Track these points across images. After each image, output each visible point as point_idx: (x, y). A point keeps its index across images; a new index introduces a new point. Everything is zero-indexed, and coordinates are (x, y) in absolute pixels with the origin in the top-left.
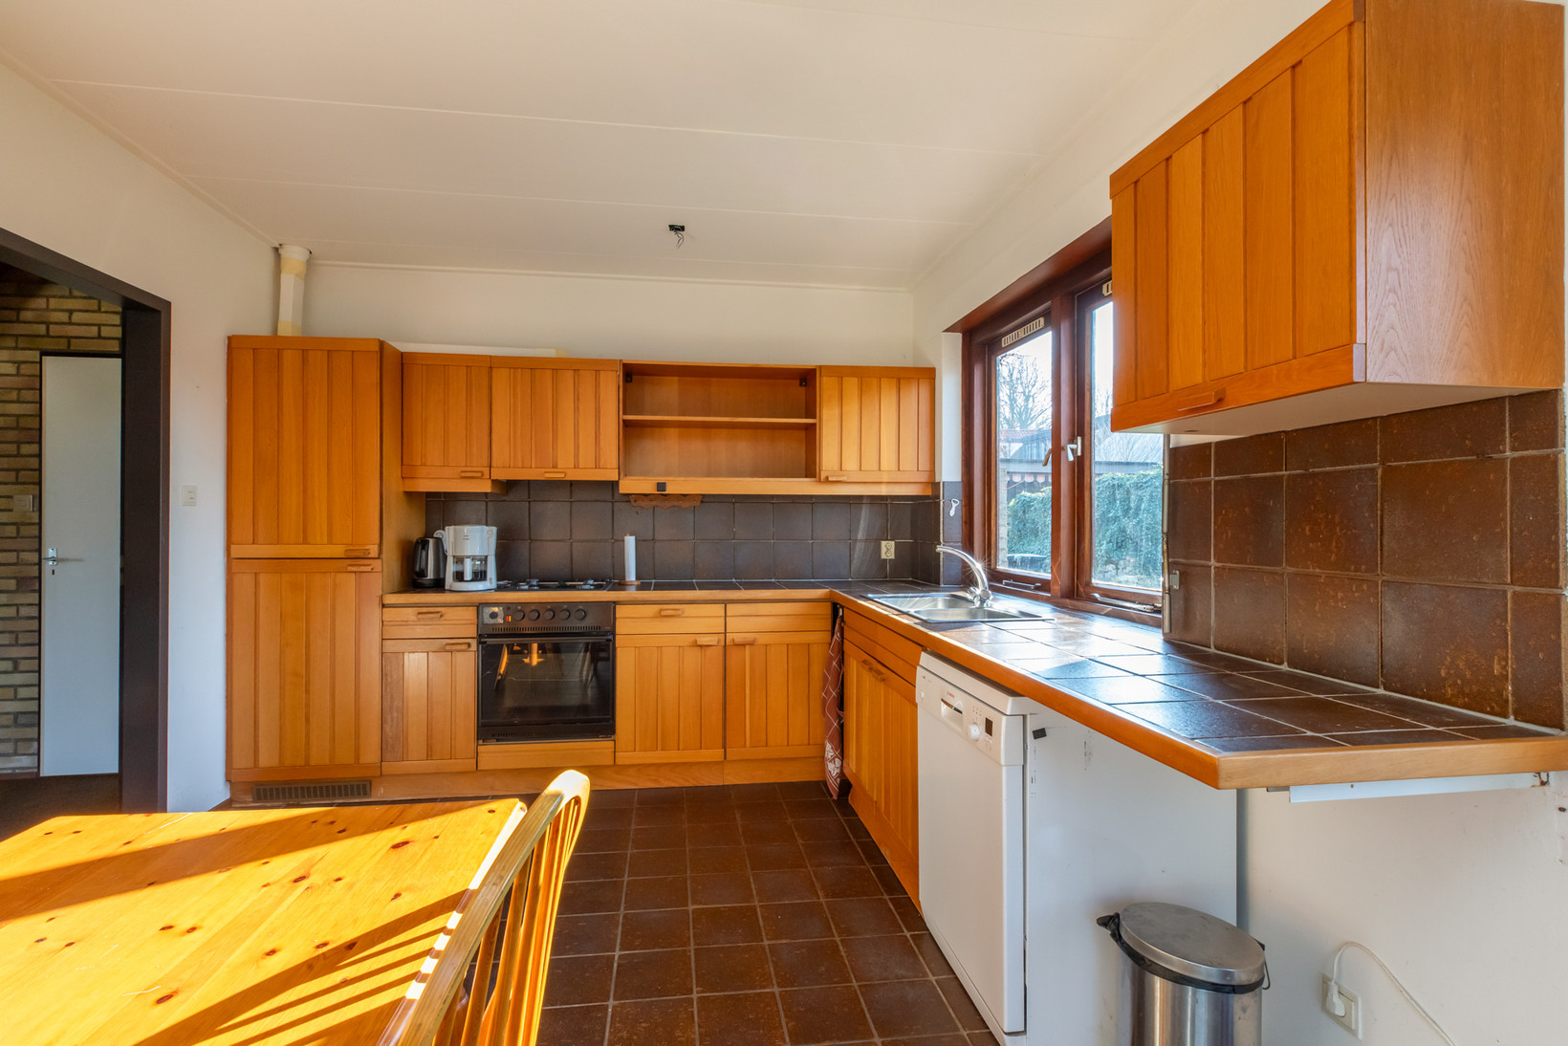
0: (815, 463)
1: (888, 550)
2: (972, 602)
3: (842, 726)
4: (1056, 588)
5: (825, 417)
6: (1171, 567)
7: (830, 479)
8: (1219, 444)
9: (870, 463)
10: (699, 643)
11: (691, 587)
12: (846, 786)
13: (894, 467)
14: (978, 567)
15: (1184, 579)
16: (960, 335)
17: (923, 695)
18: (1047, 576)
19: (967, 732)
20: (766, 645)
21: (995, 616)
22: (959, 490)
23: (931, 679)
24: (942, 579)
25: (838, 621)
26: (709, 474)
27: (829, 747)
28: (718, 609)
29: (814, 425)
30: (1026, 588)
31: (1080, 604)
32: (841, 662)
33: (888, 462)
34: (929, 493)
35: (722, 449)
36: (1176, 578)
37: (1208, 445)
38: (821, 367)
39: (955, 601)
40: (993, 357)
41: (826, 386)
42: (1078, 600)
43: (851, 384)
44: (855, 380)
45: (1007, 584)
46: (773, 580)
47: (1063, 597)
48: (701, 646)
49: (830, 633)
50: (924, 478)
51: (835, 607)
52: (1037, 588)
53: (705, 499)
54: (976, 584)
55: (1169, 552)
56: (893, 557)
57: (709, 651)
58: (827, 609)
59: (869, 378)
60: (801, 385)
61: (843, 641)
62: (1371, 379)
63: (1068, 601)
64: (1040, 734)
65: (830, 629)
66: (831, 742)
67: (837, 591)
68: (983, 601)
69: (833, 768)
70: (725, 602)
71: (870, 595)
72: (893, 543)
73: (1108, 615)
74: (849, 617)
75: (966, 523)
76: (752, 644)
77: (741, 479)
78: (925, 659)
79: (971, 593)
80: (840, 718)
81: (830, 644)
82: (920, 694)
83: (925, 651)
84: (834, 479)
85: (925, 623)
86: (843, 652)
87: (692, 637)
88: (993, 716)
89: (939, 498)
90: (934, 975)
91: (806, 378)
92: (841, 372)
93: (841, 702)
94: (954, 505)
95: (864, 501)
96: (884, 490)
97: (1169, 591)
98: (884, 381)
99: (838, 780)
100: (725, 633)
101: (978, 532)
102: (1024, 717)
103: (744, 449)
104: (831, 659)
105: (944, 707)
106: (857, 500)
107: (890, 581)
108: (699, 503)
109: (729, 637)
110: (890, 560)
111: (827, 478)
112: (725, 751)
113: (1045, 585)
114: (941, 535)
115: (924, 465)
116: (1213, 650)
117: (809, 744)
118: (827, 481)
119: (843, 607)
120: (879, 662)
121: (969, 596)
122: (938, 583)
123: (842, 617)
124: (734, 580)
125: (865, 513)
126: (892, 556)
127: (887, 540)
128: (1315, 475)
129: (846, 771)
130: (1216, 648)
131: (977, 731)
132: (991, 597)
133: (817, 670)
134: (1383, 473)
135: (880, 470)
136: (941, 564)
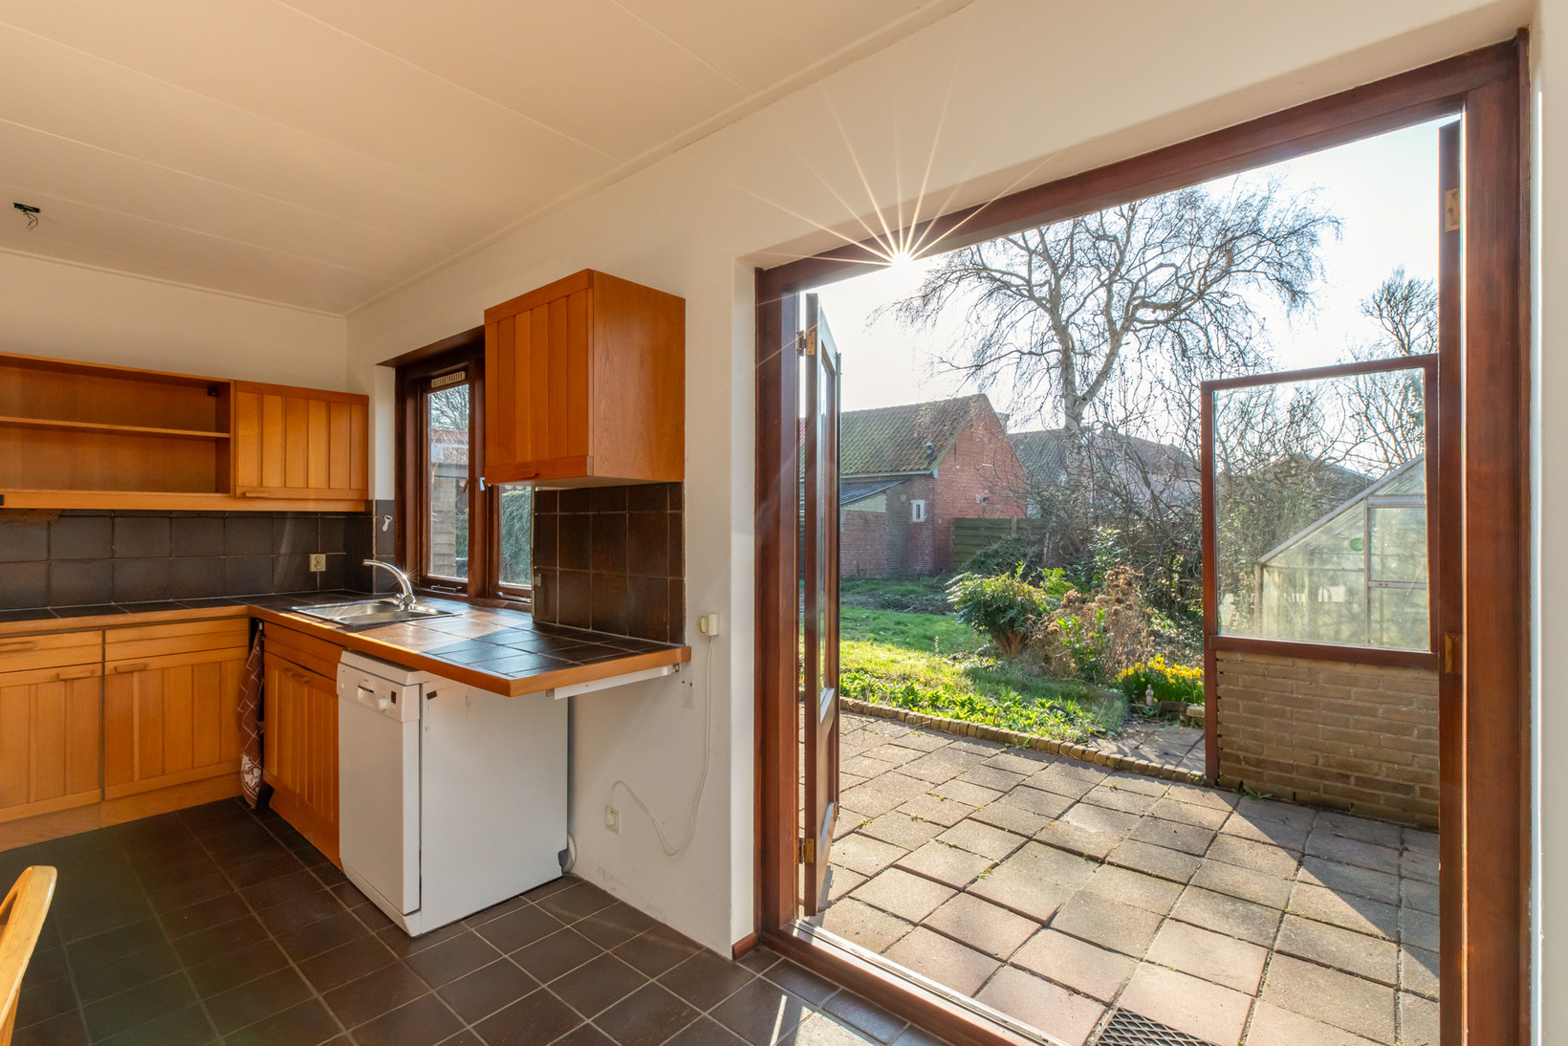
0: (228, 477)
1: (318, 563)
2: (398, 606)
3: (261, 737)
4: (471, 590)
5: (241, 433)
6: (536, 573)
7: (248, 495)
8: (561, 491)
9: (296, 480)
10: (61, 677)
11: (47, 615)
12: (266, 791)
13: (323, 484)
14: (404, 578)
15: (544, 577)
16: (394, 372)
17: (343, 686)
18: (465, 580)
19: (377, 705)
20: (163, 669)
21: (417, 616)
22: (393, 508)
23: (350, 670)
24: (374, 588)
25: (257, 636)
26: (73, 486)
27: (245, 759)
28: (94, 638)
29: (227, 440)
30: (452, 591)
31: (487, 601)
32: (262, 674)
33: (317, 478)
34: (361, 509)
35: (93, 458)
36: (539, 579)
37: (555, 491)
38: (236, 382)
39: (385, 606)
40: (425, 394)
41: (242, 404)
42: (488, 598)
43: (274, 404)
44: (278, 399)
45: (435, 589)
46: (171, 600)
47: (477, 596)
48: (65, 680)
49: (247, 648)
50: (354, 496)
51: (254, 623)
52: (459, 591)
53: (64, 514)
54: (401, 591)
55: (535, 562)
56: (324, 569)
57: (77, 685)
58: (243, 625)
59: (296, 399)
60: (210, 394)
61: (262, 654)
62: (596, 475)
63: (479, 599)
64: (432, 695)
65: (247, 643)
66: (248, 753)
67: (256, 606)
68: (406, 605)
69: (251, 780)
70: (103, 629)
71: (294, 608)
72: (324, 556)
73: (507, 607)
74: (269, 629)
75: (398, 536)
76: (143, 669)
77: (126, 493)
78: (346, 657)
79: (397, 598)
80: (259, 729)
81: (247, 659)
82: (341, 686)
83: (346, 649)
84: (253, 495)
85: (348, 627)
86: (263, 665)
87: (54, 672)
88: (395, 688)
89: (371, 514)
90: (350, 907)
91: (218, 390)
92: (261, 391)
93: (261, 713)
94: (387, 521)
95: (289, 516)
96: (311, 507)
97: (535, 587)
98: (312, 403)
99: (257, 789)
100: (103, 662)
101: (410, 545)
102: (420, 685)
103: (129, 459)
104: (248, 673)
105: (360, 691)
106: (282, 515)
107: (321, 593)
108: (57, 518)
109: (109, 666)
110: (320, 572)
111: (244, 494)
112: (103, 791)
113: (464, 588)
114: (374, 548)
115: (356, 483)
116: (558, 625)
117: (220, 763)
118: (244, 497)
119: (263, 621)
120: (303, 667)
121: (395, 602)
122: (370, 590)
123: (263, 631)
124: (113, 603)
125: (289, 527)
126: (322, 568)
127: (317, 553)
128: (603, 515)
129: (265, 779)
130: (560, 623)
131: (384, 703)
132: (415, 601)
133: (231, 686)
134: (630, 517)
135: (307, 487)
136: (374, 574)
